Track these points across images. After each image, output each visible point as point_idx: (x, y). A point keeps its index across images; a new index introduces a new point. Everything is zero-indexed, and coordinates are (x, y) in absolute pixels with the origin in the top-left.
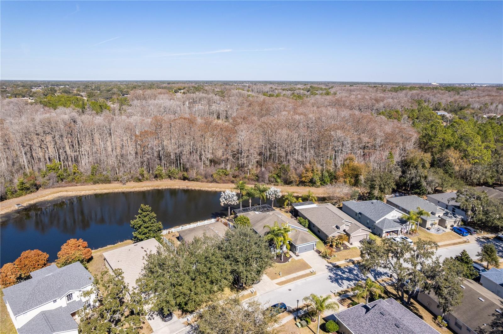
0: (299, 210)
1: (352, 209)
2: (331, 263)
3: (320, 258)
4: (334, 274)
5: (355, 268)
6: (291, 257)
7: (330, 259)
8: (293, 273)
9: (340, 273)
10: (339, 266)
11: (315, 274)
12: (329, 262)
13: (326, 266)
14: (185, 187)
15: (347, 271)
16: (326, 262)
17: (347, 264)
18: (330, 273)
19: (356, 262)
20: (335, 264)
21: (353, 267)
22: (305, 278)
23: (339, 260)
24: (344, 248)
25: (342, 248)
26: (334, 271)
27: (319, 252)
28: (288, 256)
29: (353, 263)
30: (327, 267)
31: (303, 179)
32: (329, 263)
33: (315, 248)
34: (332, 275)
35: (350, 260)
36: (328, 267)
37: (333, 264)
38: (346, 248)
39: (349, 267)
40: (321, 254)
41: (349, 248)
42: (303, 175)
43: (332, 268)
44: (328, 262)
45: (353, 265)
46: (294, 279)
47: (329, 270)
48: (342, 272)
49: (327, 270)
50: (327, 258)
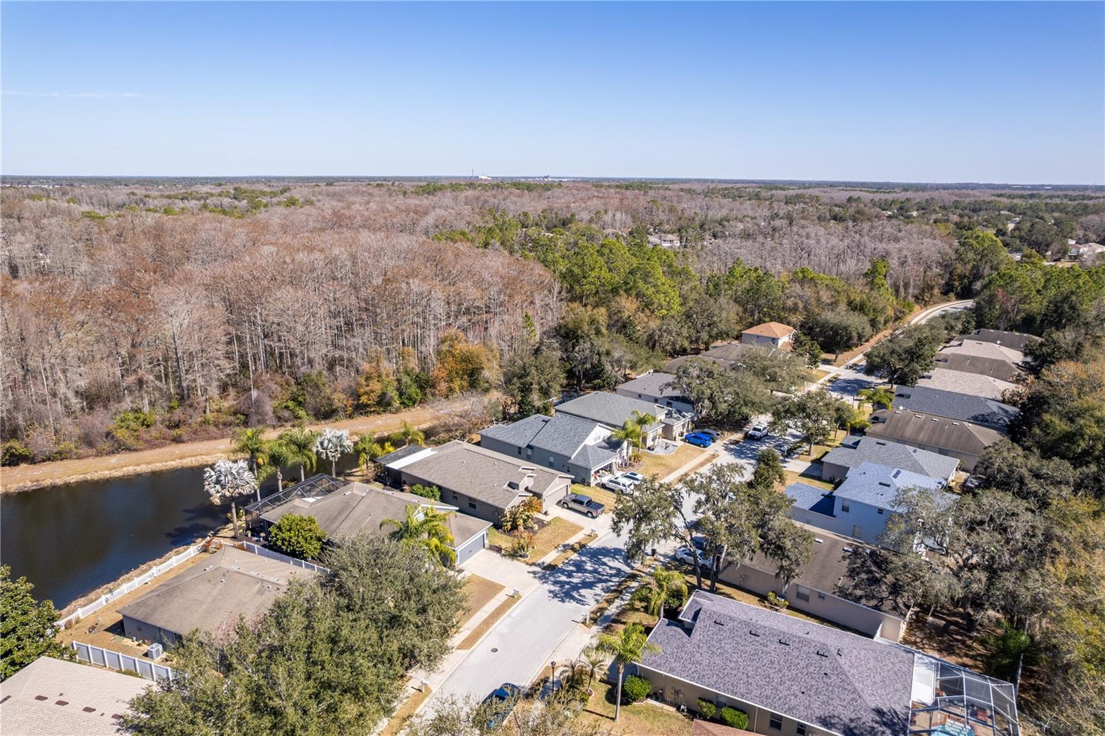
0: (403, 470)
1: (508, 441)
2: (533, 564)
3: (508, 561)
4: (555, 583)
5: (584, 559)
7: (527, 556)
9: (563, 578)
10: (553, 564)
11: (519, 597)
12: (530, 562)
13: (528, 572)
14: (29, 484)
15: (574, 569)
16: (524, 565)
17: (564, 554)
18: (545, 585)
19: (577, 546)
20: (543, 563)
21: (578, 559)
22: (507, 613)
23: (545, 554)
24: (539, 526)
25: (536, 527)
26: (552, 579)
27: (498, 549)
29: (573, 549)
30: (532, 575)
31: (364, 399)
32: (531, 565)
33: (487, 542)
34: (552, 588)
35: (564, 546)
36: (534, 573)
37: (539, 565)
38: (542, 524)
39: (571, 560)
40: (503, 552)
41: (549, 523)
42: (362, 390)
43: (544, 574)
44: (527, 564)
45: (576, 555)
46: (488, 622)
47: (540, 578)
48: (565, 575)
49: (537, 581)
50: (520, 556)
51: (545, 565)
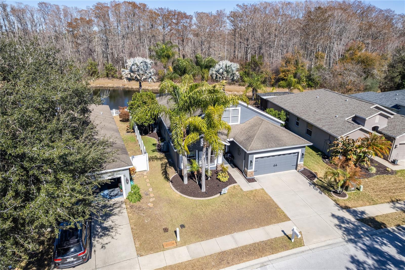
0: (269, 99)
2: (347, 208)
3: (315, 193)
6: (231, 181)
7: (344, 195)
8: (223, 234)
10: (378, 220)
11: (300, 243)
12: (343, 204)
13: (333, 216)
16: (333, 204)
18: (351, 246)
20: (363, 213)
23: (373, 202)
25: (374, 170)
27: (311, 176)
28: (222, 179)
30: (336, 222)
32: (342, 208)
33: (300, 163)
36: (342, 220)
37: (354, 213)
40: (315, 180)
43: (356, 228)
44: (339, 205)
47: (348, 231)
48: (396, 246)
49: (340, 232)
50: (335, 192)
51: (365, 216)
